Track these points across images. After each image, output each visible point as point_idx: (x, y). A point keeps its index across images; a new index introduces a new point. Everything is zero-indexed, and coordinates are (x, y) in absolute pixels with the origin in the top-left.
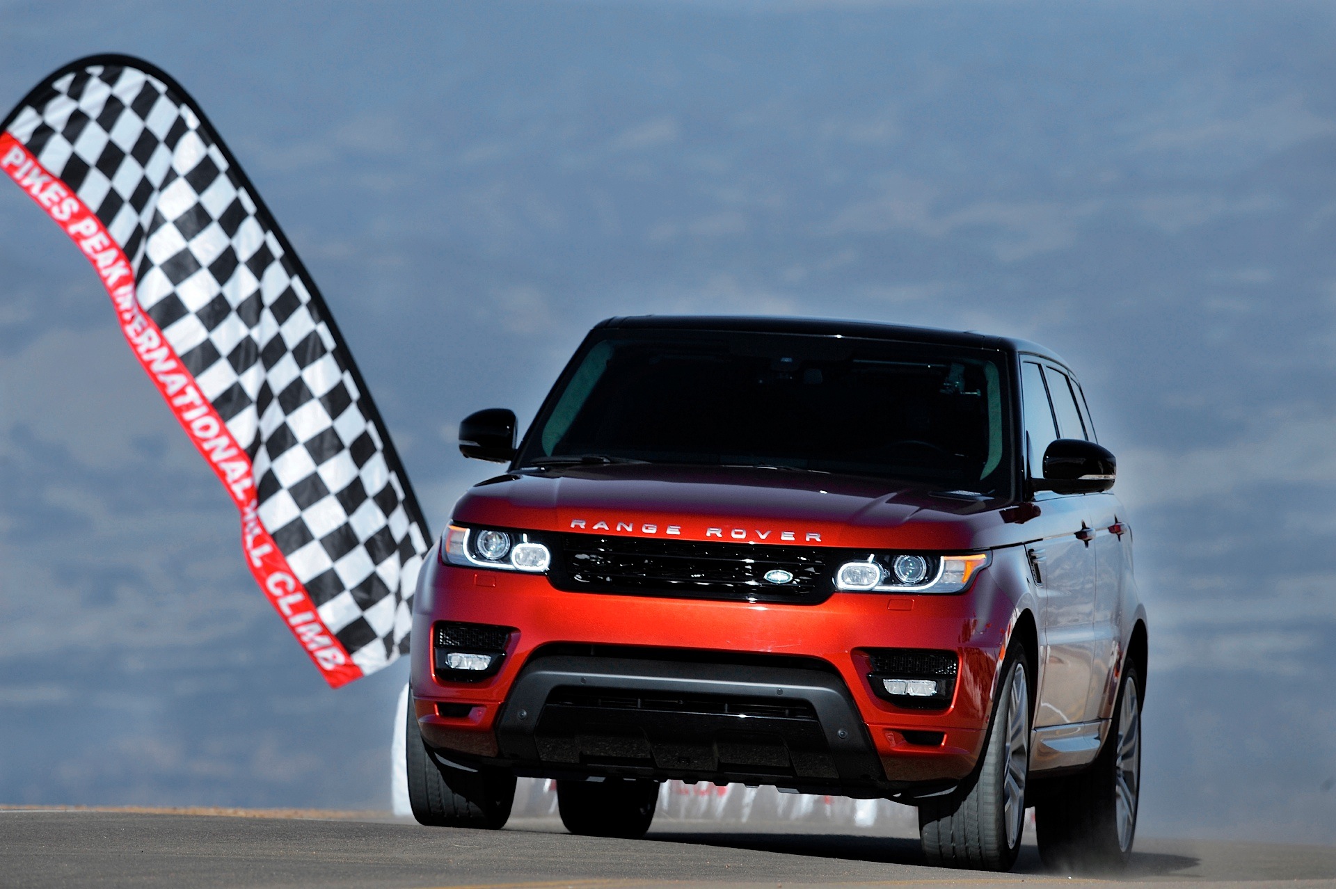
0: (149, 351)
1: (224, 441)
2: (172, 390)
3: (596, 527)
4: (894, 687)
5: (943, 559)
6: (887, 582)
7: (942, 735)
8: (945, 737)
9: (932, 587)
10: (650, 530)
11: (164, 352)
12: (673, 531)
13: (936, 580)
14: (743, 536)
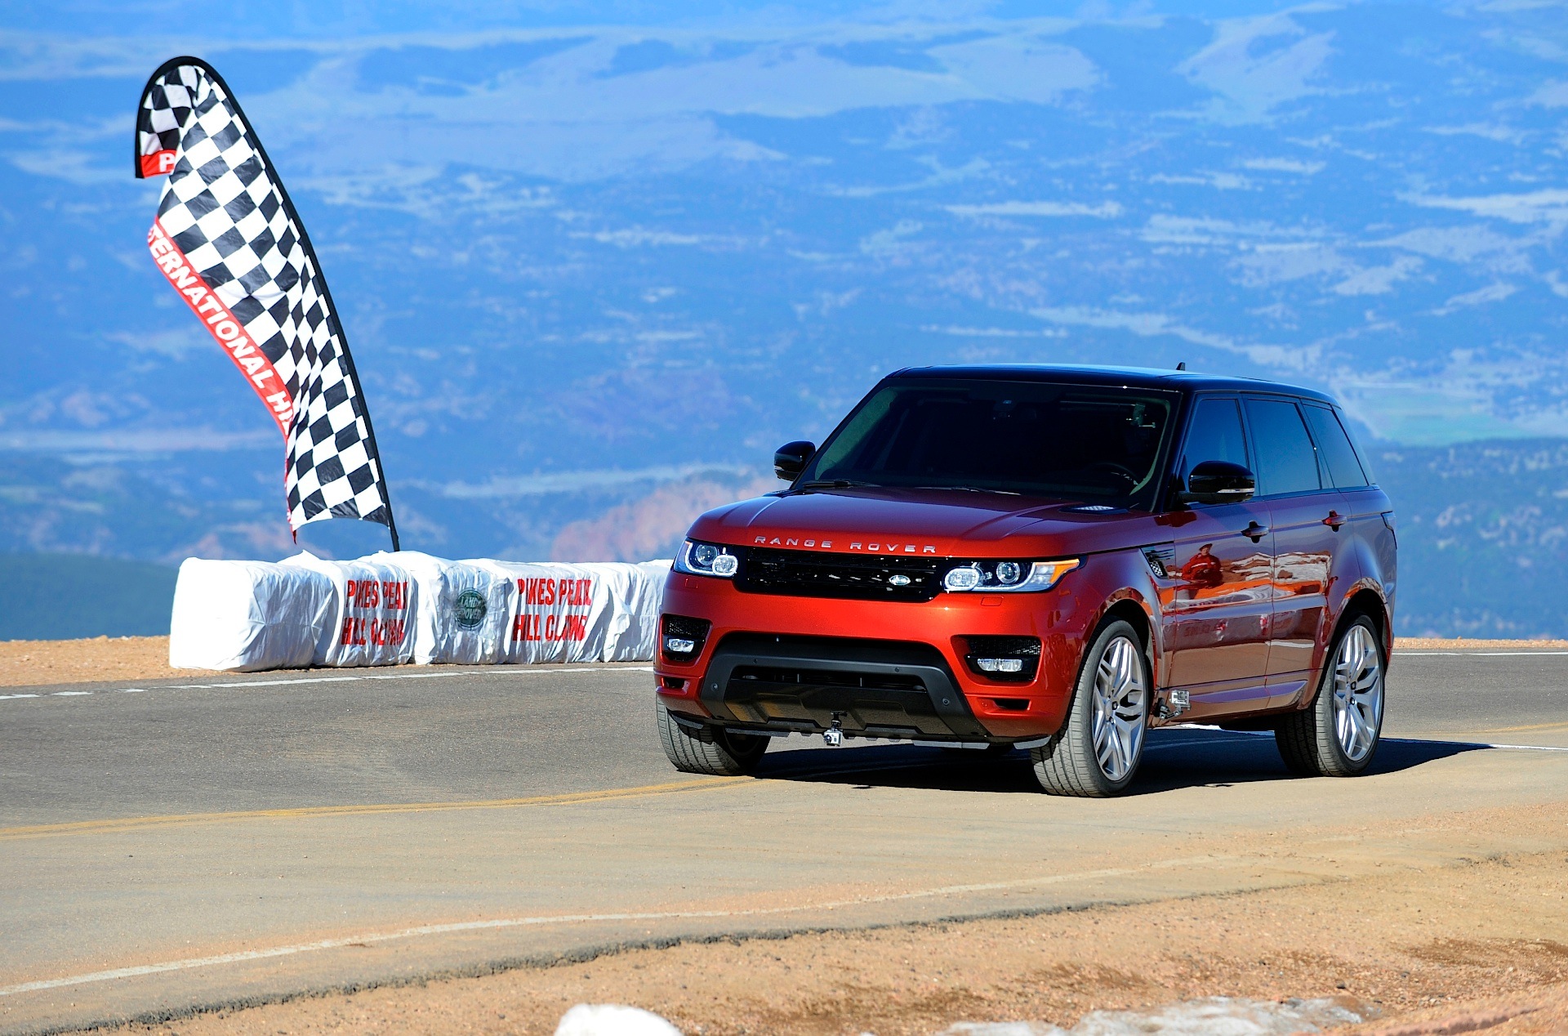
0: (174, 270)
1: (243, 341)
2: (195, 301)
3: (772, 543)
4: (988, 665)
5: (1034, 564)
6: (986, 583)
7: (1027, 701)
8: (1030, 703)
9: (1023, 586)
10: (810, 545)
11: (186, 270)
12: (826, 545)
13: (1026, 581)
14: (877, 549)
